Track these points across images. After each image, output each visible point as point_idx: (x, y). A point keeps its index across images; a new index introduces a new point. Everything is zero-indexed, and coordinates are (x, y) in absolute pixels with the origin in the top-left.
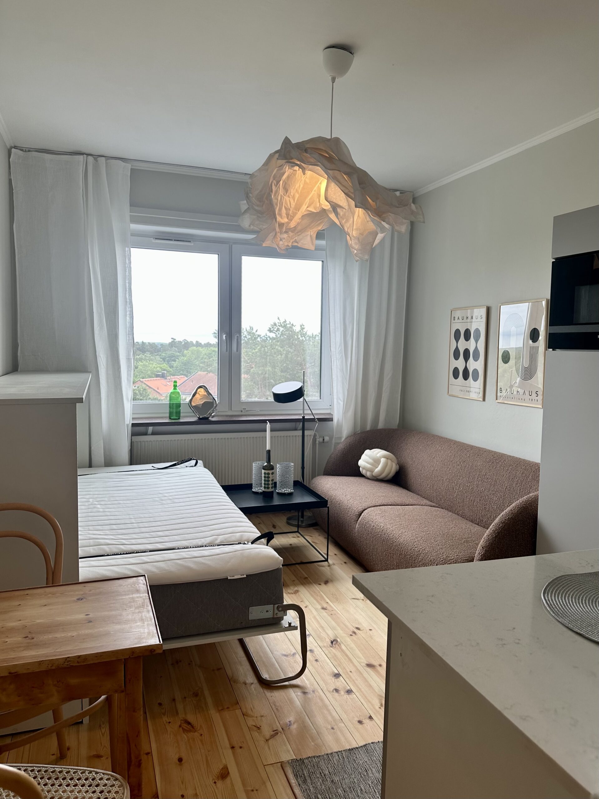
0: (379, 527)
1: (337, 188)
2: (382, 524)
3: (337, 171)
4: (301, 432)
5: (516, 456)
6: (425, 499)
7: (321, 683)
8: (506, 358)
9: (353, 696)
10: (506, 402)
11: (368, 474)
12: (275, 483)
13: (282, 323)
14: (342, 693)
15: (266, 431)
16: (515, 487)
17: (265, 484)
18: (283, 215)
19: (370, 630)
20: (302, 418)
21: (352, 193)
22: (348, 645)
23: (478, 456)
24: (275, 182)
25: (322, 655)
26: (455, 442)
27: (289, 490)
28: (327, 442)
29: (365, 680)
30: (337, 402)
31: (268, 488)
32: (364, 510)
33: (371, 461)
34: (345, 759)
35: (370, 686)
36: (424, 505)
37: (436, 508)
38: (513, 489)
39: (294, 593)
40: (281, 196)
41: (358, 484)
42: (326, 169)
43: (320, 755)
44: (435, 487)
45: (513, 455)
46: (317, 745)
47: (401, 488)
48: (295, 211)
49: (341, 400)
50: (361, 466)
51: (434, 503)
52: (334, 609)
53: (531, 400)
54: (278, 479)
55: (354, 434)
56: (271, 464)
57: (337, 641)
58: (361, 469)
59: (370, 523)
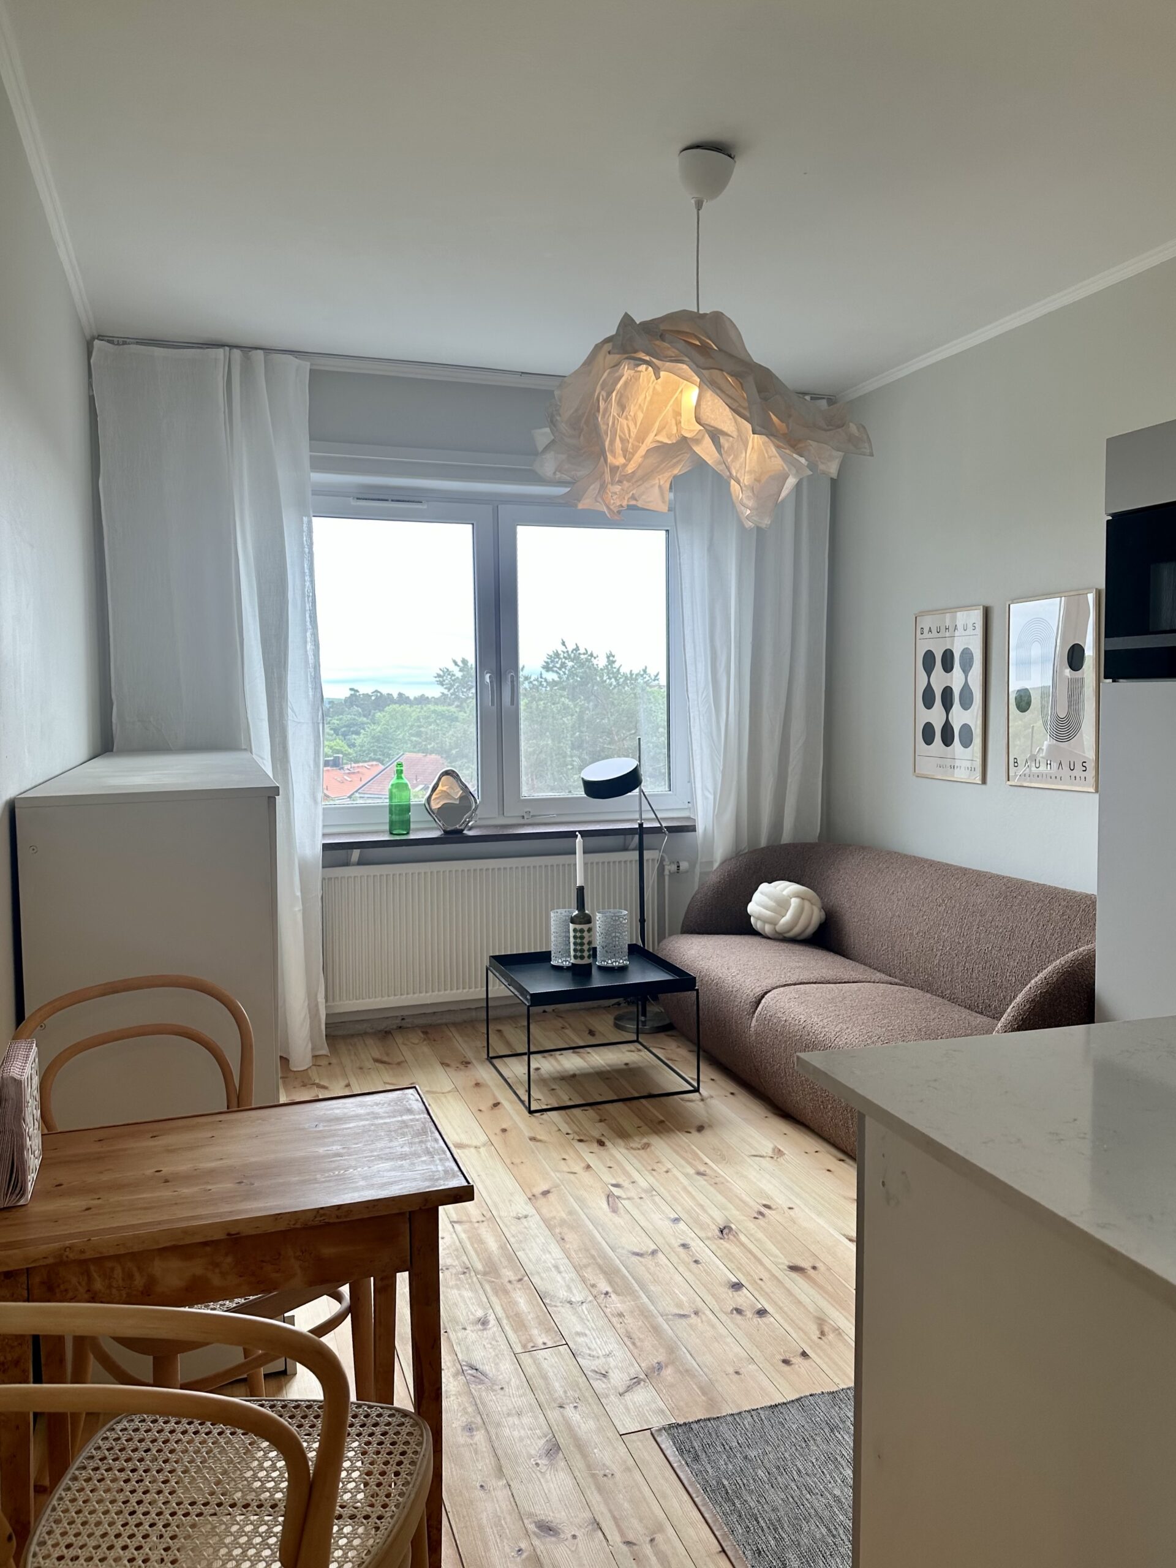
0: (797, 1021)
1: (716, 401)
2: (802, 1017)
3: (717, 371)
4: (637, 853)
5: (1049, 884)
6: (879, 971)
7: (708, 1299)
8: (1024, 702)
9: (768, 1319)
10: (1025, 784)
11: (768, 929)
12: (595, 949)
13: (570, 653)
14: (749, 1314)
15: (575, 853)
16: (1051, 939)
17: (575, 950)
18: (617, 451)
19: (790, 1208)
20: (637, 826)
21: (744, 408)
22: (751, 1235)
23: (977, 885)
24: (604, 393)
25: (704, 1251)
26: (932, 864)
27: (621, 961)
28: (687, 872)
29: (790, 1293)
30: (703, 794)
31: (582, 957)
32: (766, 993)
33: (772, 904)
34: (766, 1422)
35: (799, 1303)
36: (877, 981)
37: (902, 987)
38: (1047, 943)
39: (643, 1149)
40: (614, 417)
41: (749, 948)
42: (698, 368)
43: (719, 1415)
44: (897, 949)
45: (1042, 883)
46: (712, 1401)
47: (832, 953)
48: (637, 444)
49: (709, 792)
50: (754, 914)
51: (896, 978)
52: (718, 1173)
53: (1073, 778)
54: (598, 941)
55: (737, 855)
56: (587, 912)
57: (730, 1229)
58: (752, 920)
59: (779, 1015)
